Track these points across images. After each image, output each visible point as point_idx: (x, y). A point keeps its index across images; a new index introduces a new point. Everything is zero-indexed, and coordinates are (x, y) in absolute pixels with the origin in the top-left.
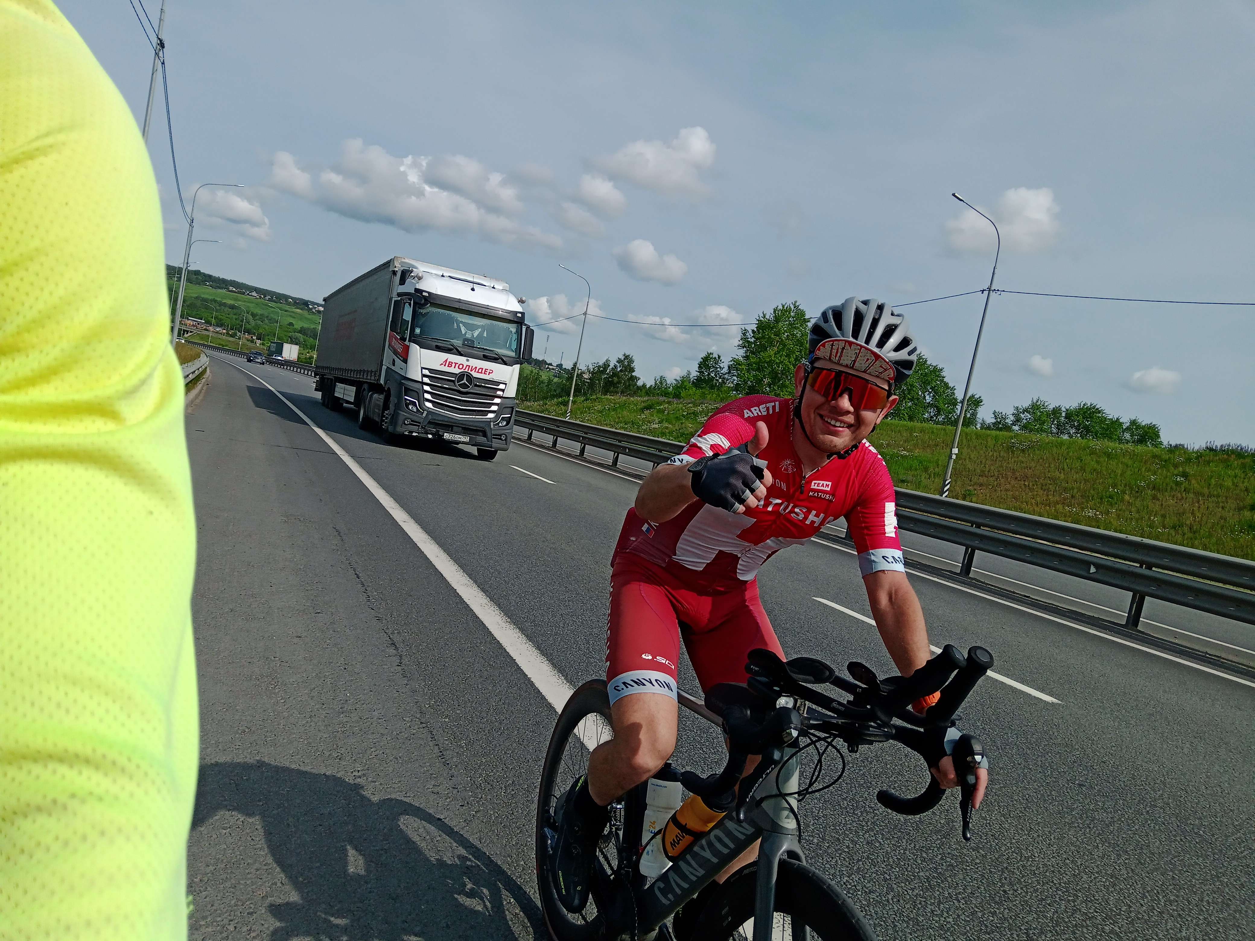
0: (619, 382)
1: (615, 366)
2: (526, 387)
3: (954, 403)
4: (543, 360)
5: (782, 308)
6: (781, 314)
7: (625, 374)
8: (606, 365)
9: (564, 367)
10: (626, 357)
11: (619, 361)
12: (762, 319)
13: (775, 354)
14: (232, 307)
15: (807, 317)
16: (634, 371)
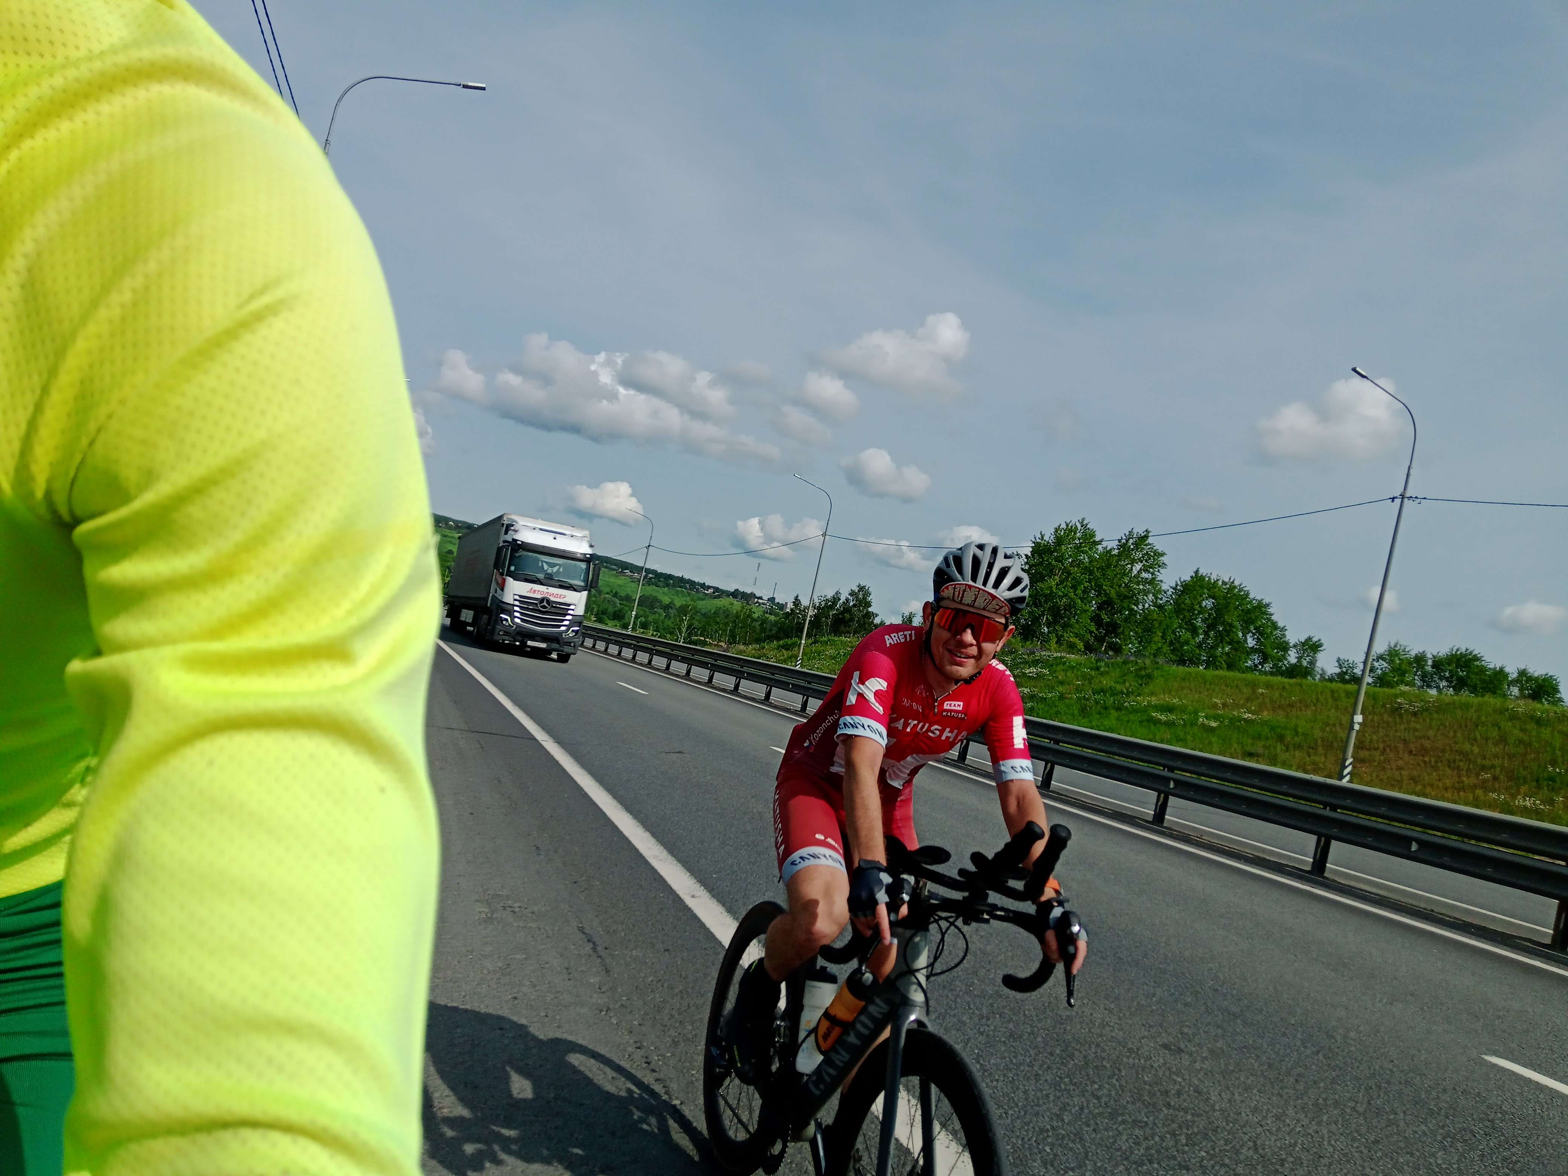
0: (852, 620)
1: (847, 600)
2: (735, 627)
3: (1284, 647)
4: (752, 593)
5: (1065, 527)
6: (1064, 536)
7: (859, 610)
8: (836, 599)
9: (777, 601)
10: (861, 588)
11: (852, 593)
12: (1038, 540)
13: (1057, 585)
15: (1097, 539)
16: (870, 606)
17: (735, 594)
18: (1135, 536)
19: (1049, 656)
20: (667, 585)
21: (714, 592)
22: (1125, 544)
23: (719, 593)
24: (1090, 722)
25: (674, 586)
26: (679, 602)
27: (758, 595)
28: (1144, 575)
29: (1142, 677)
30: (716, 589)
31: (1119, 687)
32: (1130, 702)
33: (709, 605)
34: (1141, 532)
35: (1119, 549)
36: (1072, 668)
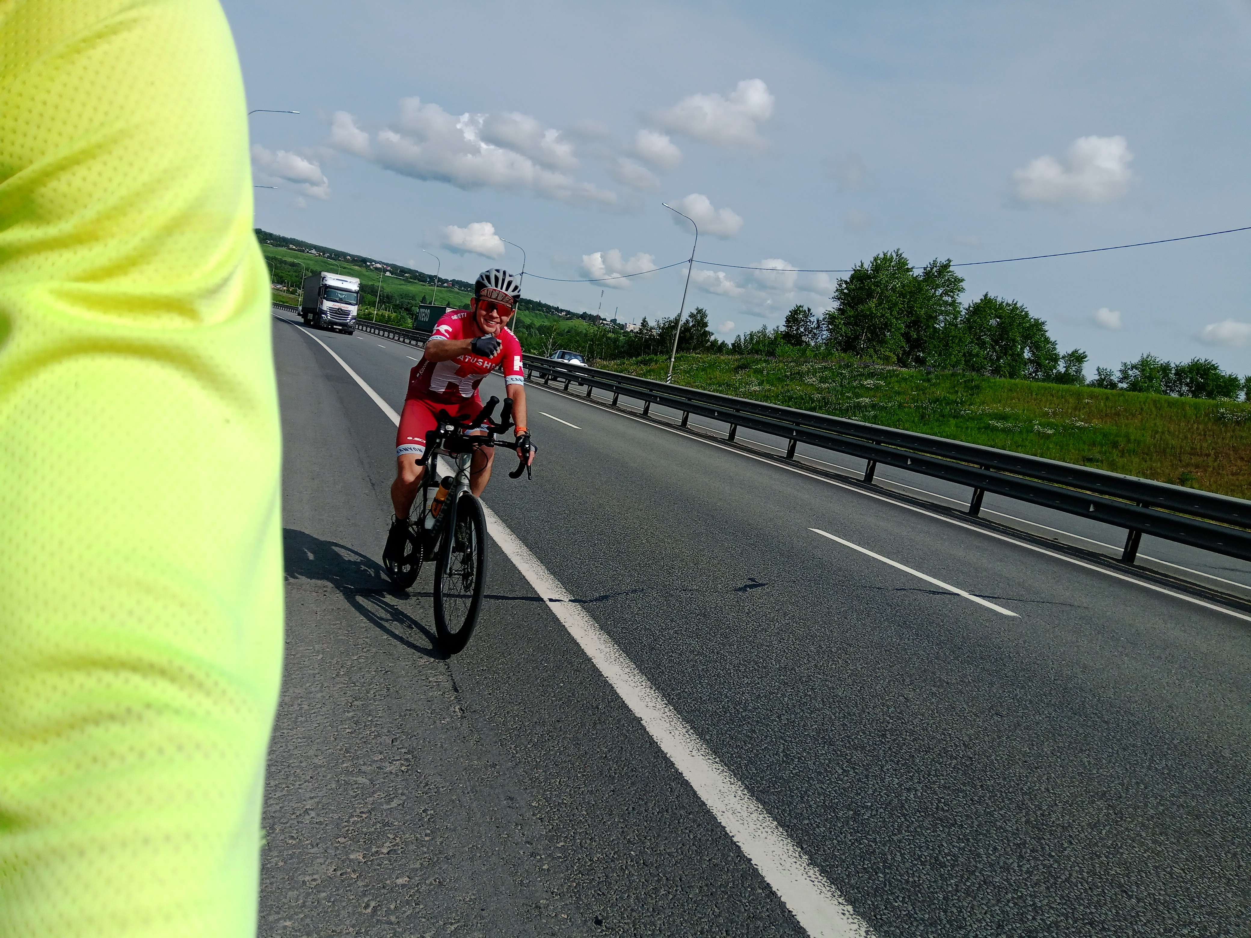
0: (691, 338)
1: (687, 321)
2: (593, 344)
4: (597, 316)
5: (883, 257)
6: (880, 264)
7: (698, 329)
8: (678, 320)
9: (618, 322)
10: (699, 311)
11: (692, 316)
12: (858, 268)
13: (876, 307)
14: (293, 265)
15: (910, 266)
16: (707, 326)
17: (584, 316)
18: (938, 264)
19: (883, 369)
20: (528, 309)
21: (566, 315)
22: (930, 272)
23: (570, 315)
24: (932, 428)
25: (533, 309)
26: (538, 323)
27: (602, 317)
28: (946, 298)
29: (972, 389)
30: (568, 312)
31: (952, 397)
32: (966, 411)
33: (565, 325)
34: (943, 261)
35: (924, 276)
36: (905, 380)
